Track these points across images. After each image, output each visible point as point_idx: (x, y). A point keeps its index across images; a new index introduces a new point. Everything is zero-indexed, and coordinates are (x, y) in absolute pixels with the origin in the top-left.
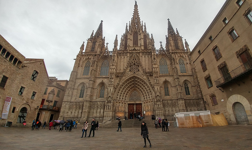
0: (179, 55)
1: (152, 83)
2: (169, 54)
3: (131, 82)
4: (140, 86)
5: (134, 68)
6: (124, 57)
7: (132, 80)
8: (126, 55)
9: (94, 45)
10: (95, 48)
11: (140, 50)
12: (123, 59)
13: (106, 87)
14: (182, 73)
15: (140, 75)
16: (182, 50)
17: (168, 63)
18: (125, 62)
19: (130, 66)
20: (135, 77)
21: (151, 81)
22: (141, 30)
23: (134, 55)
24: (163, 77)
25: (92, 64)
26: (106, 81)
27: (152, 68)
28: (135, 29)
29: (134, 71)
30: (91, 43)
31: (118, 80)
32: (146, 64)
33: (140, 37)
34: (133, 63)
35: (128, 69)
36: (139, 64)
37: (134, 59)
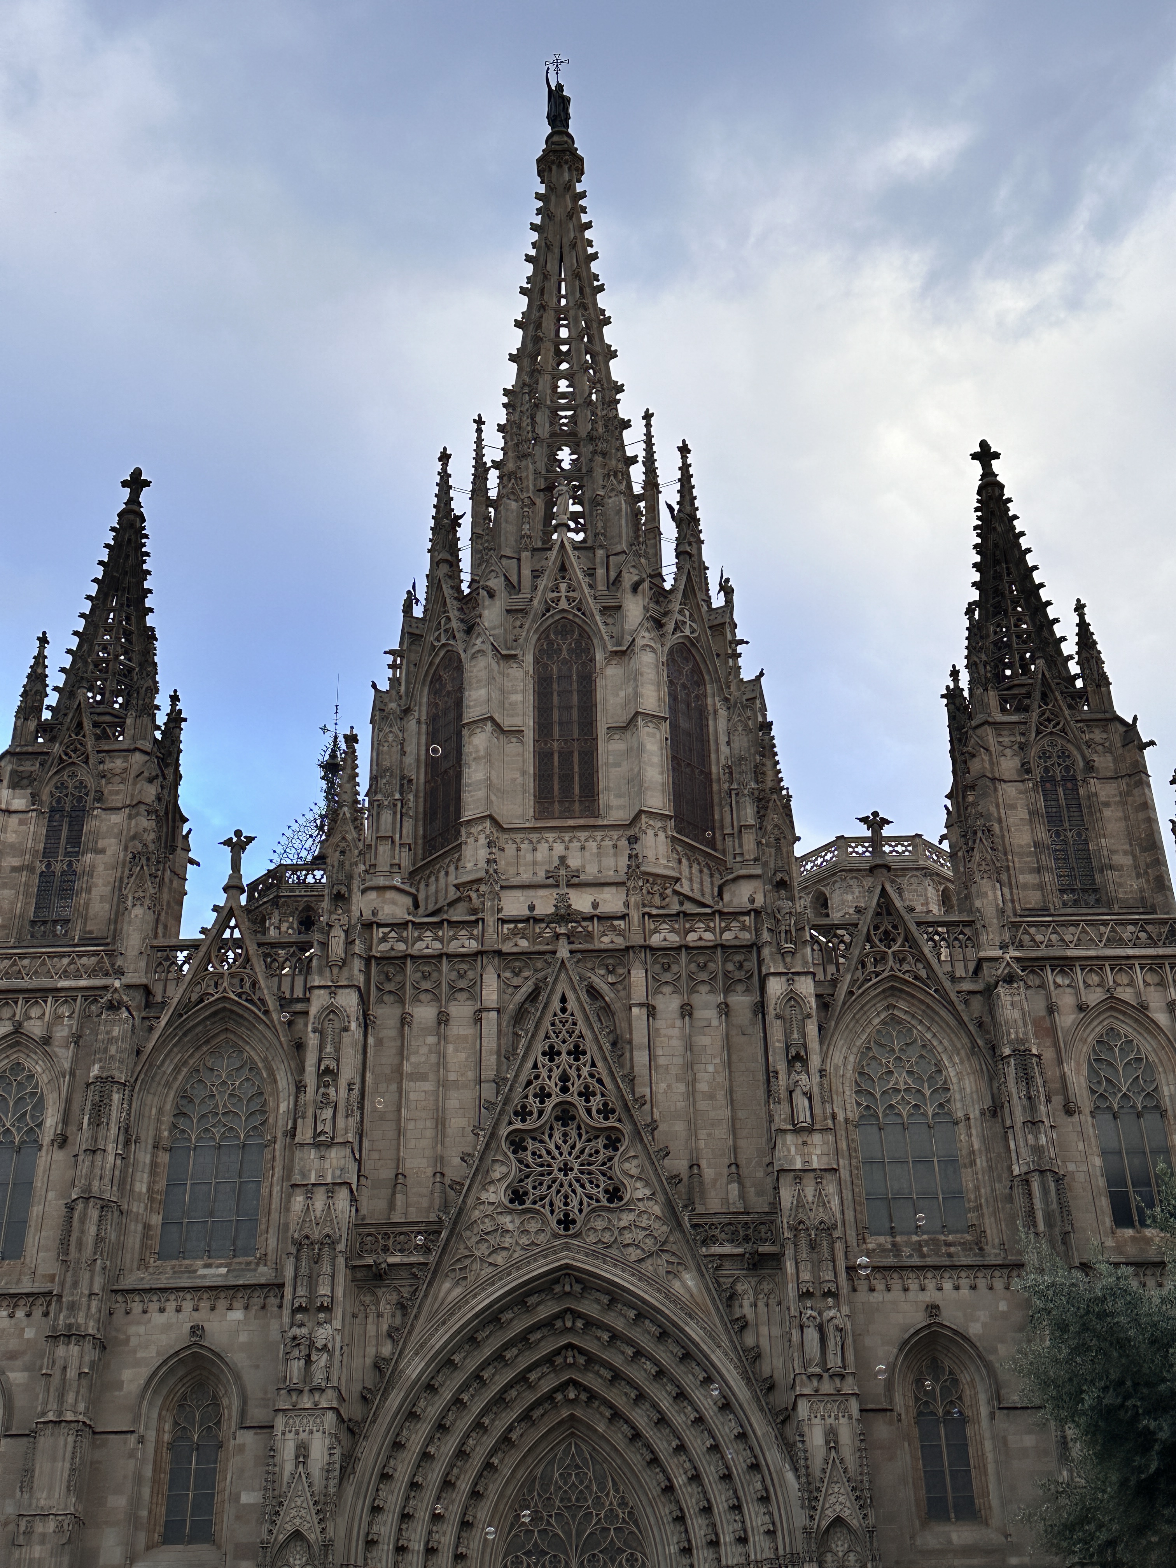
0: (1094, 996)
1: (775, 1363)
2: (967, 986)
3: (523, 1339)
4: (631, 1383)
5: (566, 1169)
6: (443, 1019)
7: (545, 1311)
8: (462, 984)
9: (63, 841)
10: (89, 891)
11: (623, 917)
12: (431, 1040)
13: (243, 1413)
14: (1130, 1224)
15: (631, 1249)
16: (1135, 923)
17: (958, 1096)
18: (452, 1077)
19: (512, 1143)
20: (578, 1280)
21: (764, 1330)
22: (635, 588)
23: (564, 1000)
24: (896, 1284)
25: (66, 1120)
26: (243, 1338)
27: (767, 1160)
28: (563, 568)
29: (566, 1204)
30: (21, 823)
31: (379, 1315)
32: (702, 1105)
33: (622, 694)
34: (550, 1104)
35: (497, 1175)
36: (624, 1117)
37: (564, 1049)
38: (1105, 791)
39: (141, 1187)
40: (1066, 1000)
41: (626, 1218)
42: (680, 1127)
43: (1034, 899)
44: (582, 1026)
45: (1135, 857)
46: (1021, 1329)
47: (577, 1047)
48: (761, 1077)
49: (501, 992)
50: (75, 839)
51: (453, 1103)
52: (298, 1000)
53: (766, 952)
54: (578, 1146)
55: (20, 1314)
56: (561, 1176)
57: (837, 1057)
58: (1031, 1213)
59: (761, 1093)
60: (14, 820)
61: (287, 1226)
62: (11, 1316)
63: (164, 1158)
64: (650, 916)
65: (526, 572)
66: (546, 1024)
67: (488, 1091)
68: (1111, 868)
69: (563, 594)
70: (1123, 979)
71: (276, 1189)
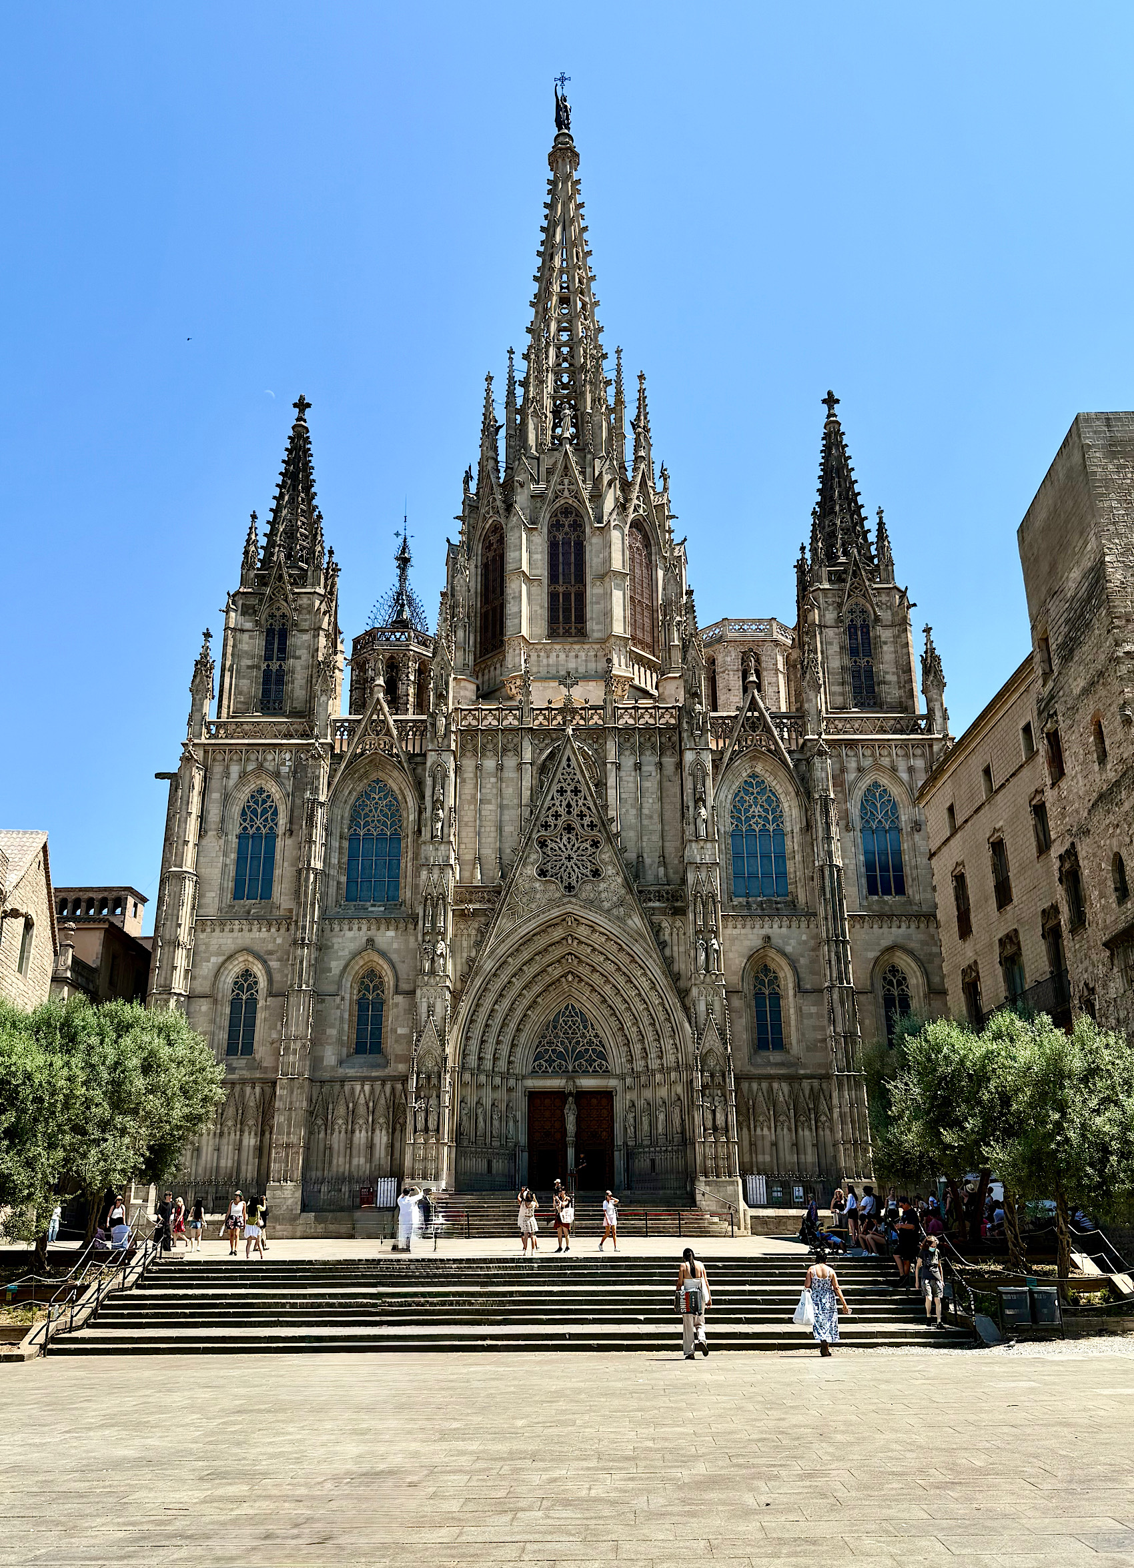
0: (867, 763)
1: (681, 966)
2: (796, 756)
3: (546, 950)
5: (569, 858)
6: (500, 768)
7: (556, 936)
8: (510, 746)
9: (276, 650)
10: (293, 683)
11: (602, 709)
12: (493, 780)
13: (397, 986)
14: (878, 894)
15: (605, 903)
16: (895, 719)
17: (788, 819)
18: (505, 802)
19: (540, 842)
20: (575, 919)
21: (675, 948)
22: (610, 485)
23: (569, 760)
24: (749, 924)
25: (291, 822)
26: (395, 946)
27: (680, 854)
28: (566, 467)
29: (569, 878)
30: (251, 637)
31: (469, 935)
32: (645, 822)
33: (601, 556)
34: (560, 822)
35: (532, 860)
36: (602, 829)
37: (569, 789)
38: (886, 634)
39: (335, 861)
40: (852, 765)
41: (603, 886)
42: (632, 834)
43: (839, 700)
44: (579, 776)
45: (899, 677)
46: (813, 950)
47: (576, 787)
48: (679, 806)
49: (533, 752)
50: (283, 649)
51: (506, 817)
52: (418, 755)
53: (685, 735)
54: (576, 846)
55: (273, 930)
56: (566, 862)
57: (722, 796)
58: (823, 888)
59: (679, 814)
60: (246, 636)
61: (417, 886)
62: (269, 930)
63: (346, 844)
64: (619, 708)
65: (543, 470)
66: (559, 775)
67: (526, 813)
68: (885, 683)
69: (566, 487)
70: (885, 752)
71: (409, 864)
